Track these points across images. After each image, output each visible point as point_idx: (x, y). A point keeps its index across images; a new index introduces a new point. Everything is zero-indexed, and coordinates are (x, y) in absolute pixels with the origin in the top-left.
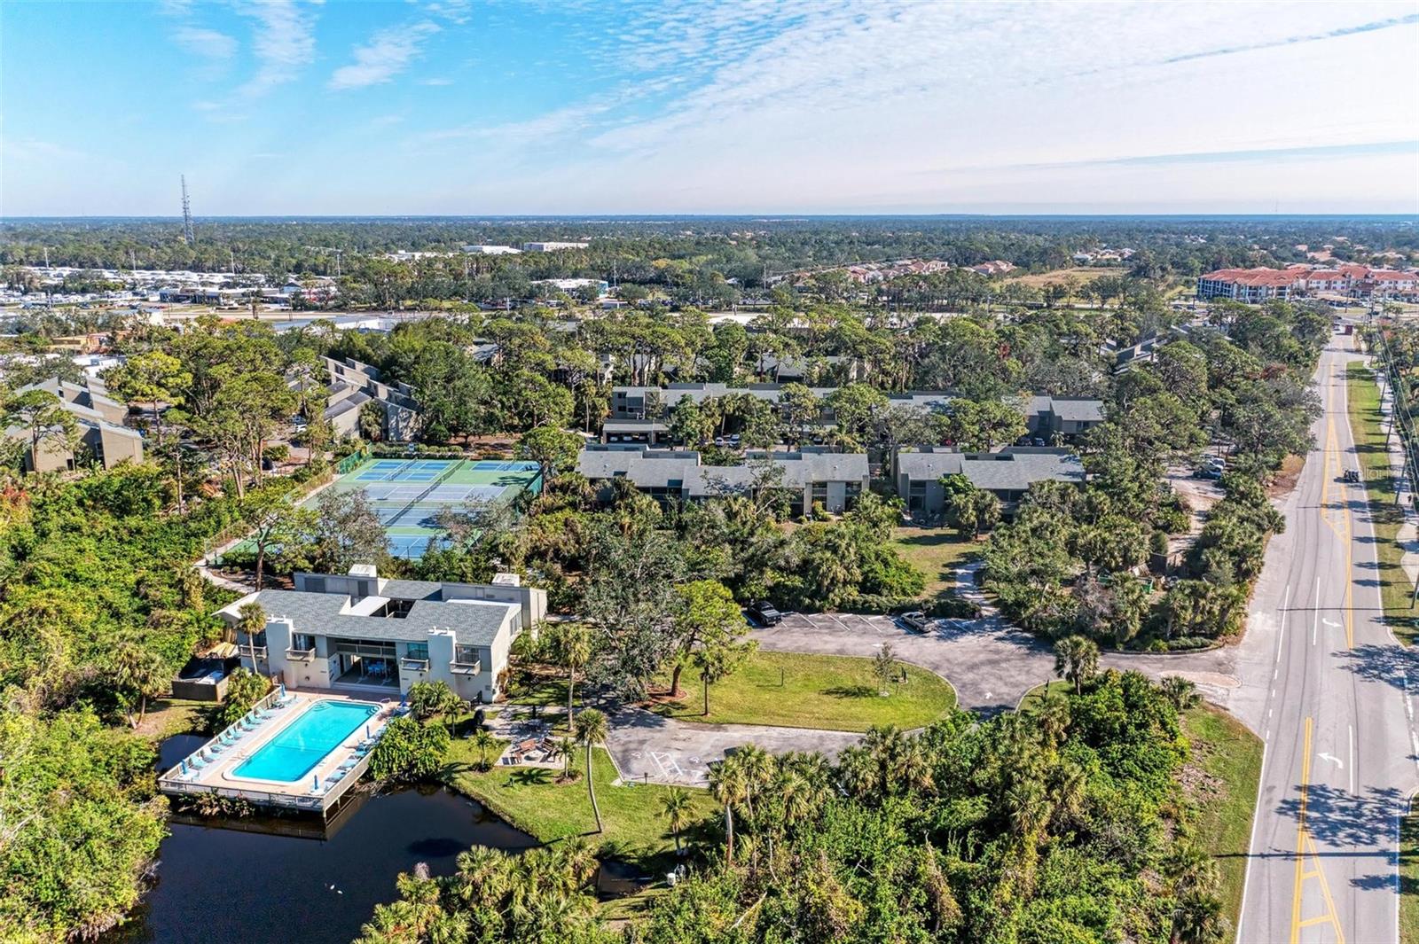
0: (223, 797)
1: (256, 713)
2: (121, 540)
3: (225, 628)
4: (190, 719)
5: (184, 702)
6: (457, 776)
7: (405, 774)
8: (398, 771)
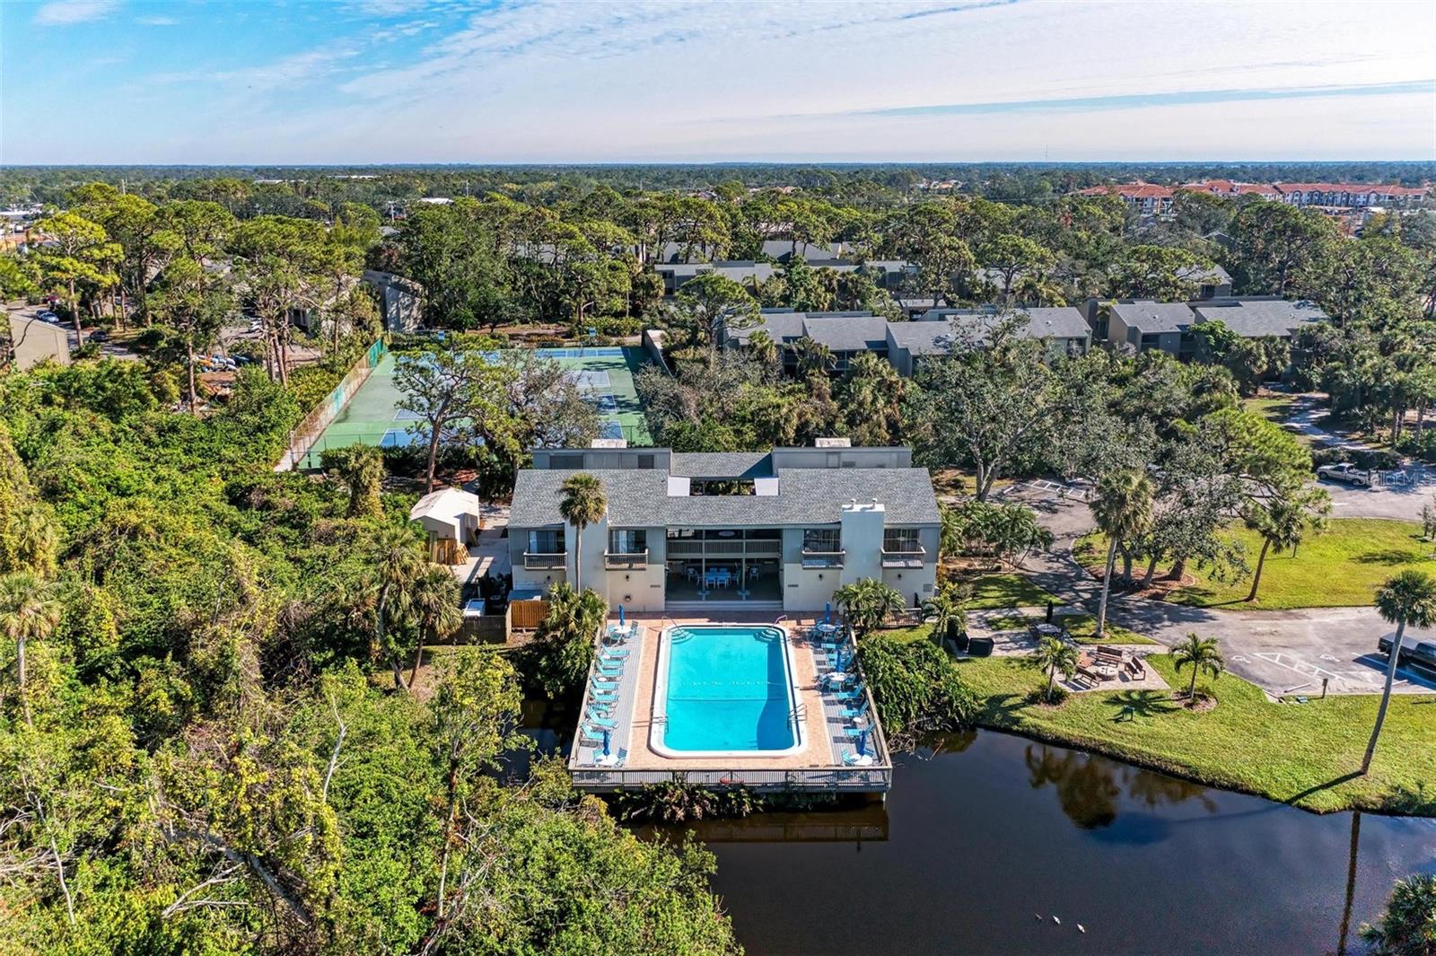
0: (700, 787)
2: (148, 442)
6: (1017, 714)
7: (933, 720)
8: (918, 716)
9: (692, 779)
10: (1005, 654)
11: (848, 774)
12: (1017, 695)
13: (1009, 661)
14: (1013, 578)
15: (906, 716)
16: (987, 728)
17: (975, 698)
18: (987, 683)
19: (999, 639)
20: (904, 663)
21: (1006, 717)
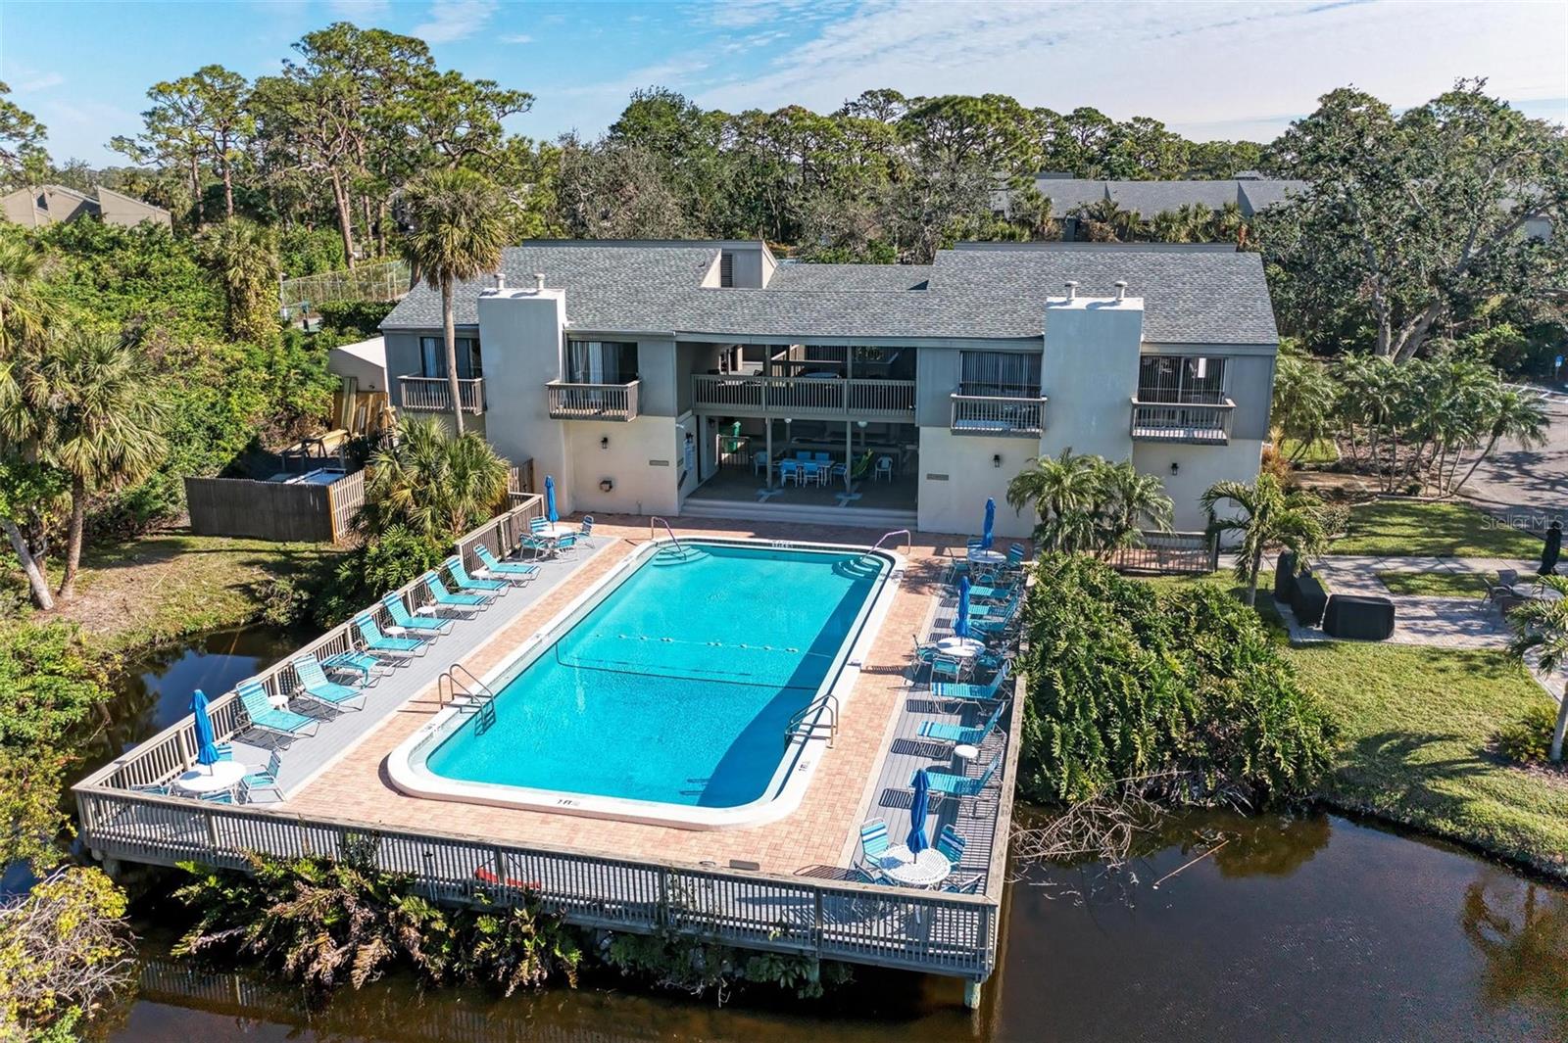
0: (404, 886)
1: (470, 564)
3: (339, 393)
4: (246, 589)
5: (226, 542)
6: (1454, 788)
7: (1196, 780)
8: (1154, 762)
9: (392, 861)
10: (1423, 641)
11: (870, 905)
12: (1452, 738)
13: (1434, 655)
14: (1445, 507)
15: (1120, 762)
16: (1355, 816)
17: (1328, 732)
18: (1368, 699)
19: (1409, 611)
20: (1139, 628)
21: (1416, 796)
